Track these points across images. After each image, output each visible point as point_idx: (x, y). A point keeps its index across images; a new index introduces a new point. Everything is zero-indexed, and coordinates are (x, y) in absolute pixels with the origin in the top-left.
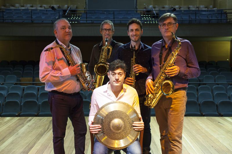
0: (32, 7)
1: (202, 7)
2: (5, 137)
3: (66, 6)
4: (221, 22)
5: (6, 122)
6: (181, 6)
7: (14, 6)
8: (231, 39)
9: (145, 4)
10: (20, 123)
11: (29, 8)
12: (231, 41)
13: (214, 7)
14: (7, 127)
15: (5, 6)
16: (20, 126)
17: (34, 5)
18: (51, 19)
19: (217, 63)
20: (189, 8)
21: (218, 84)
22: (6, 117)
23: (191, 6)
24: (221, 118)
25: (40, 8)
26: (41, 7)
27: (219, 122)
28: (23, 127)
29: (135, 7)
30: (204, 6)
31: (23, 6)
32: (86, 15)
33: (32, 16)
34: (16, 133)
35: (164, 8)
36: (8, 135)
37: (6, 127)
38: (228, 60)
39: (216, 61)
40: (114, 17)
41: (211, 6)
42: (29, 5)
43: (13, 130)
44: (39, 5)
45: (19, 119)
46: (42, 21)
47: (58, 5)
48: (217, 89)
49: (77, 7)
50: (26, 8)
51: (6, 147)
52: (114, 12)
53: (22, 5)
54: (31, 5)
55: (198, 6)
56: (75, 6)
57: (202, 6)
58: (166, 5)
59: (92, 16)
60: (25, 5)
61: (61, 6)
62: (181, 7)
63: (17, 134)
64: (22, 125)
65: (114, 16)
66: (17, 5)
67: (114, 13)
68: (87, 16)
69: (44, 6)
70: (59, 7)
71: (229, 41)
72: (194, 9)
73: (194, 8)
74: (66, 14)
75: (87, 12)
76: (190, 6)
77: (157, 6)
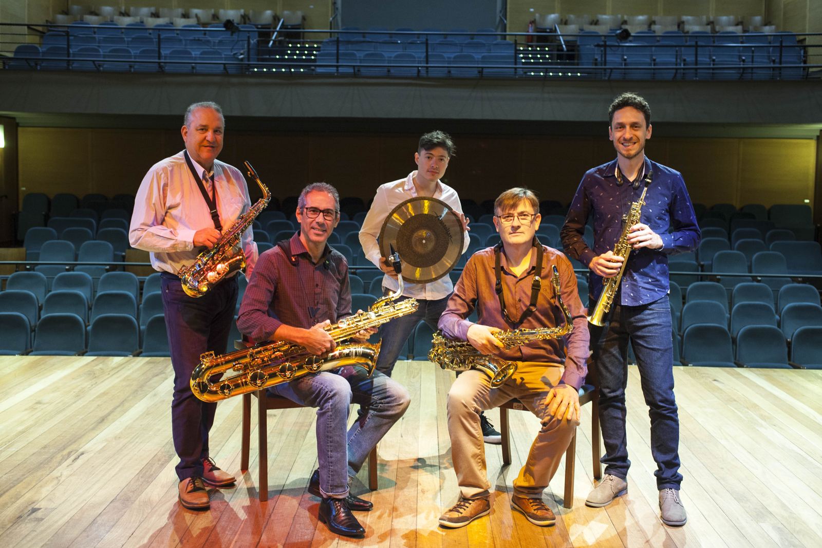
0: (156, 15)
1: (726, 23)
2: (125, 400)
3: (269, 13)
4: (780, 76)
5: (115, 368)
6: (654, 18)
7: (96, 14)
8: (818, 134)
9: (532, 10)
10: (156, 372)
11: (145, 19)
12: (818, 138)
13: (767, 23)
14: (124, 380)
15: (66, 12)
16: (156, 379)
17: (162, 11)
18: (221, 59)
19: (769, 212)
20: (680, 24)
21: (754, 279)
22: (111, 358)
23: (689, 18)
24: (725, 371)
25: (181, 23)
26: (185, 16)
27: (715, 380)
28: (166, 381)
29: (498, 19)
30: (732, 17)
31: (126, 14)
32: (335, 48)
33: (161, 51)
34: (153, 393)
35: (596, 23)
36: (131, 397)
37: (119, 379)
38: (807, 201)
39: (767, 206)
40: (427, 56)
41: (758, 19)
42: (145, 10)
43: (142, 387)
44: (180, 11)
45: (148, 363)
46: (193, 68)
47: (242, 11)
48: (747, 292)
49: (304, 18)
50: (138, 19)
51: (134, 421)
52: (427, 40)
53: (123, 9)
54: (153, 9)
55: (712, 18)
56: (299, 14)
57: (724, 19)
58: (605, 14)
59: (355, 52)
60: (132, 9)
61: (251, 13)
62: (654, 23)
63: (155, 395)
64: (160, 376)
65: (427, 52)
66: (107, 9)
67: (427, 44)
68: (338, 50)
69: (196, 16)
70: (245, 18)
71: (811, 139)
72: (697, 28)
73: (700, 24)
74: (271, 43)
75: (340, 39)
76: (685, 18)
77: (572, 16)
